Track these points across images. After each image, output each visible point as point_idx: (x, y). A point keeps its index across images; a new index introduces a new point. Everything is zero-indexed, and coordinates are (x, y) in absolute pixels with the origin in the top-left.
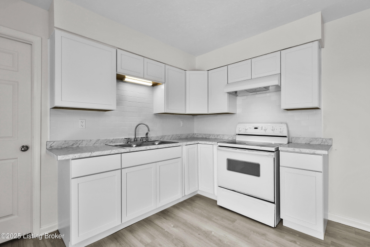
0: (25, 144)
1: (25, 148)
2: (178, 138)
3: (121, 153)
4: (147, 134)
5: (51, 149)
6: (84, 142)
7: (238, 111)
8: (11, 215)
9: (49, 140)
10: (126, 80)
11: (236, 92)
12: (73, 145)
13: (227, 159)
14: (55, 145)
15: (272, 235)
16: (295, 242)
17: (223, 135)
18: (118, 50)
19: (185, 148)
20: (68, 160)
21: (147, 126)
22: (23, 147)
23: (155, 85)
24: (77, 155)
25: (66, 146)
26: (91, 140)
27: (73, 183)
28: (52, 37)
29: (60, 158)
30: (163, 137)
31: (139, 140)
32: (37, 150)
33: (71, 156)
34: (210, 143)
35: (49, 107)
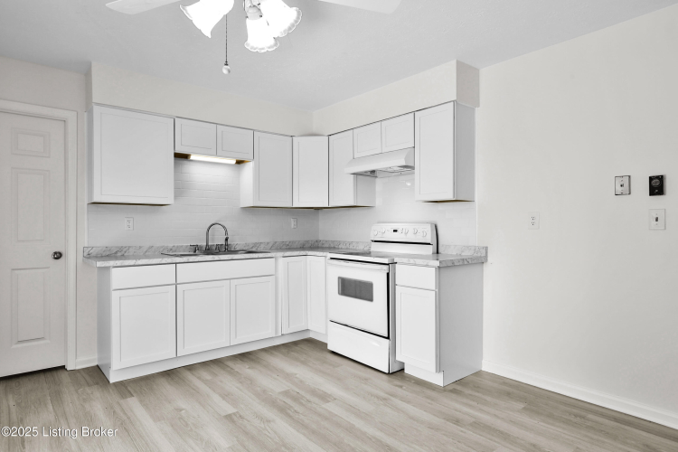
0: (57, 250)
1: (58, 256)
2: (284, 247)
3: (176, 263)
4: (227, 239)
5: (89, 256)
6: (131, 249)
7: (378, 202)
8: (42, 338)
9: (86, 245)
10: (192, 157)
11: (373, 172)
12: (116, 253)
13: (339, 278)
14: (93, 252)
15: (384, 383)
16: (401, 387)
17: (357, 243)
18: (176, 119)
19: (282, 261)
20: (108, 268)
21: (224, 227)
22: (55, 253)
23: (239, 162)
24: (119, 263)
25: (108, 253)
26: (140, 247)
27: (115, 296)
28: (90, 112)
29: (100, 264)
30: (255, 244)
31: (214, 248)
32: (71, 257)
33: (112, 263)
34: (321, 254)
35: (86, 202)
